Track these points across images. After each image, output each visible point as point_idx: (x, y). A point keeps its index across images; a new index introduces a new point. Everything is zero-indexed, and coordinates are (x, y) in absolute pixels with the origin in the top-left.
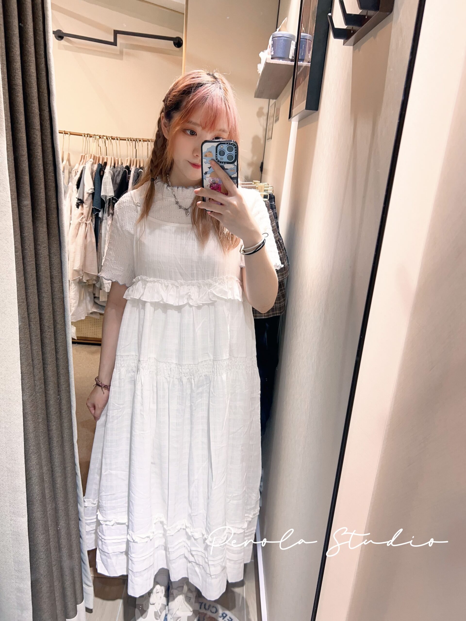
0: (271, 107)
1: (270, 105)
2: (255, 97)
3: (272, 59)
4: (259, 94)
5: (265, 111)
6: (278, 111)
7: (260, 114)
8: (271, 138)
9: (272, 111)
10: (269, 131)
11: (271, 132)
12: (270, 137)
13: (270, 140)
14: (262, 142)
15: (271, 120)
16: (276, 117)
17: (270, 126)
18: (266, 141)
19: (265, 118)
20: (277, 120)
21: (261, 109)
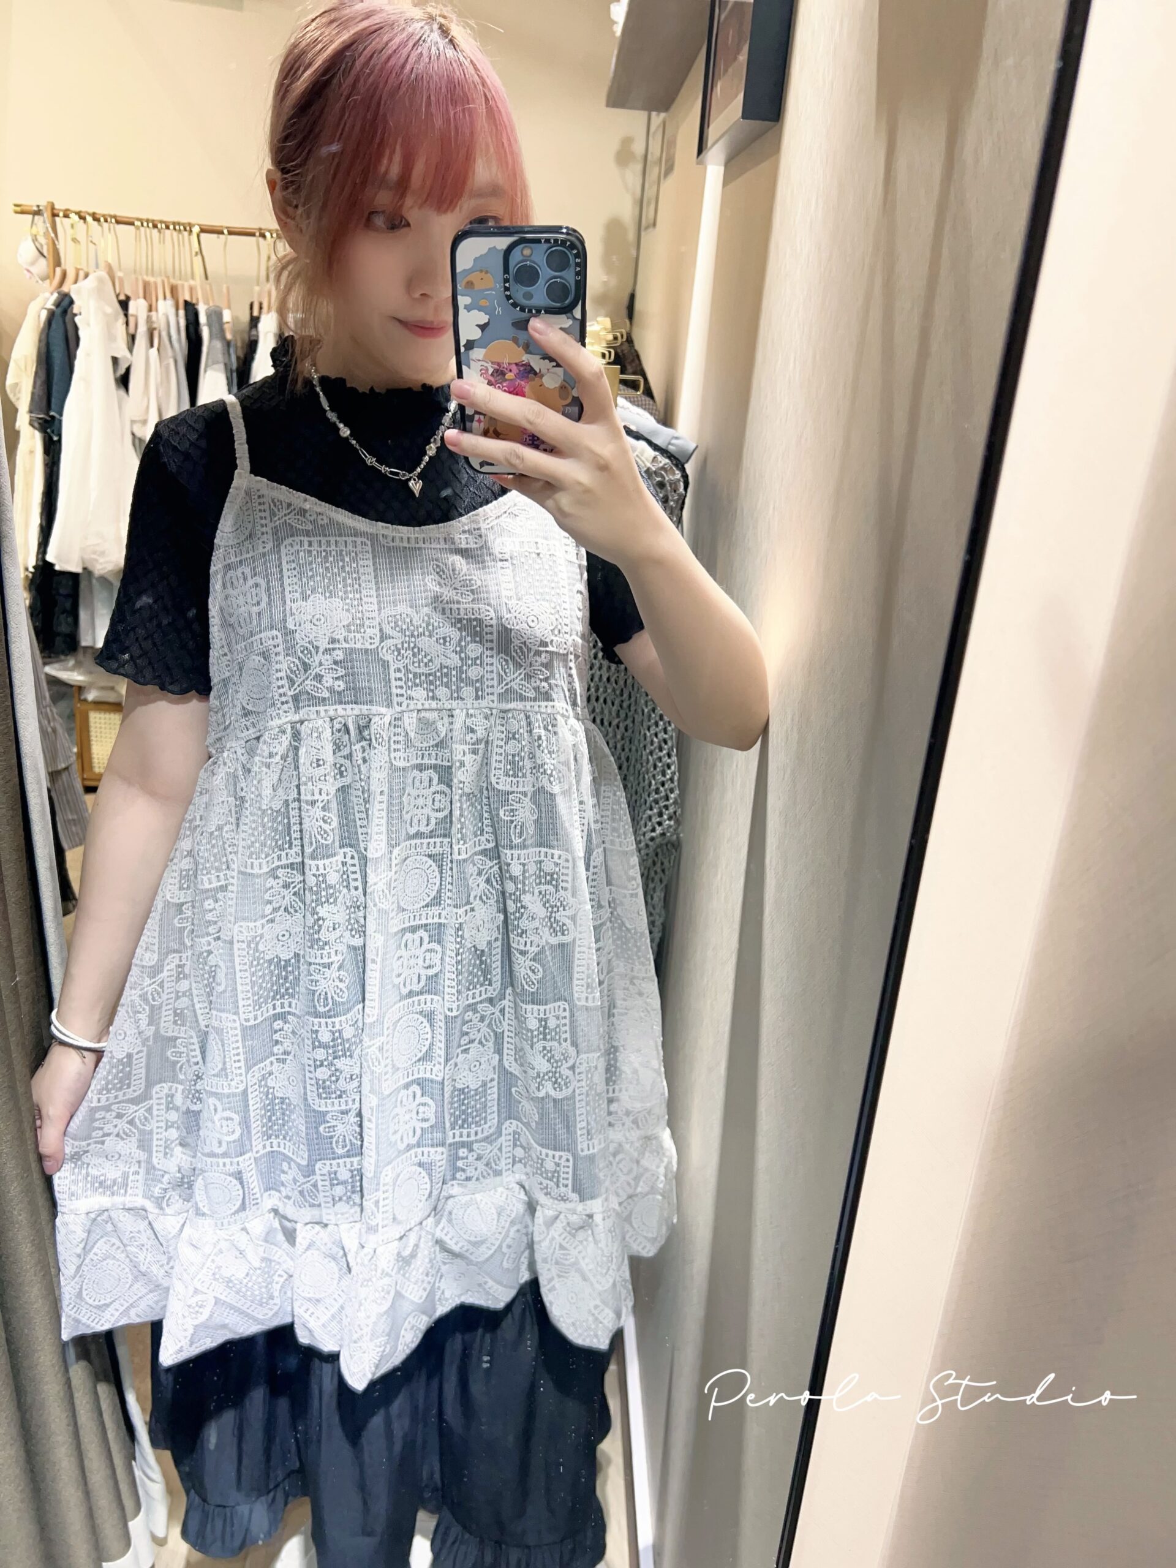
0: (655, 133)
1: (652, 129)
2: (608, 105)
4: (618, 98)
5: (639, 148)
6: (668, 145)
7: (623, 157)
8: (654, 224)
9: (655, 149)
10: (649, 203)
11: (652, 207)
12: (652, 221)
13: (651, 229)
14: (631, 236)
15: (654, 172)
16: (667, 161)
17: (650, 192)
18: (643, 233)
19: (639, 167)
20: (669, 169)
21: (627, 142)
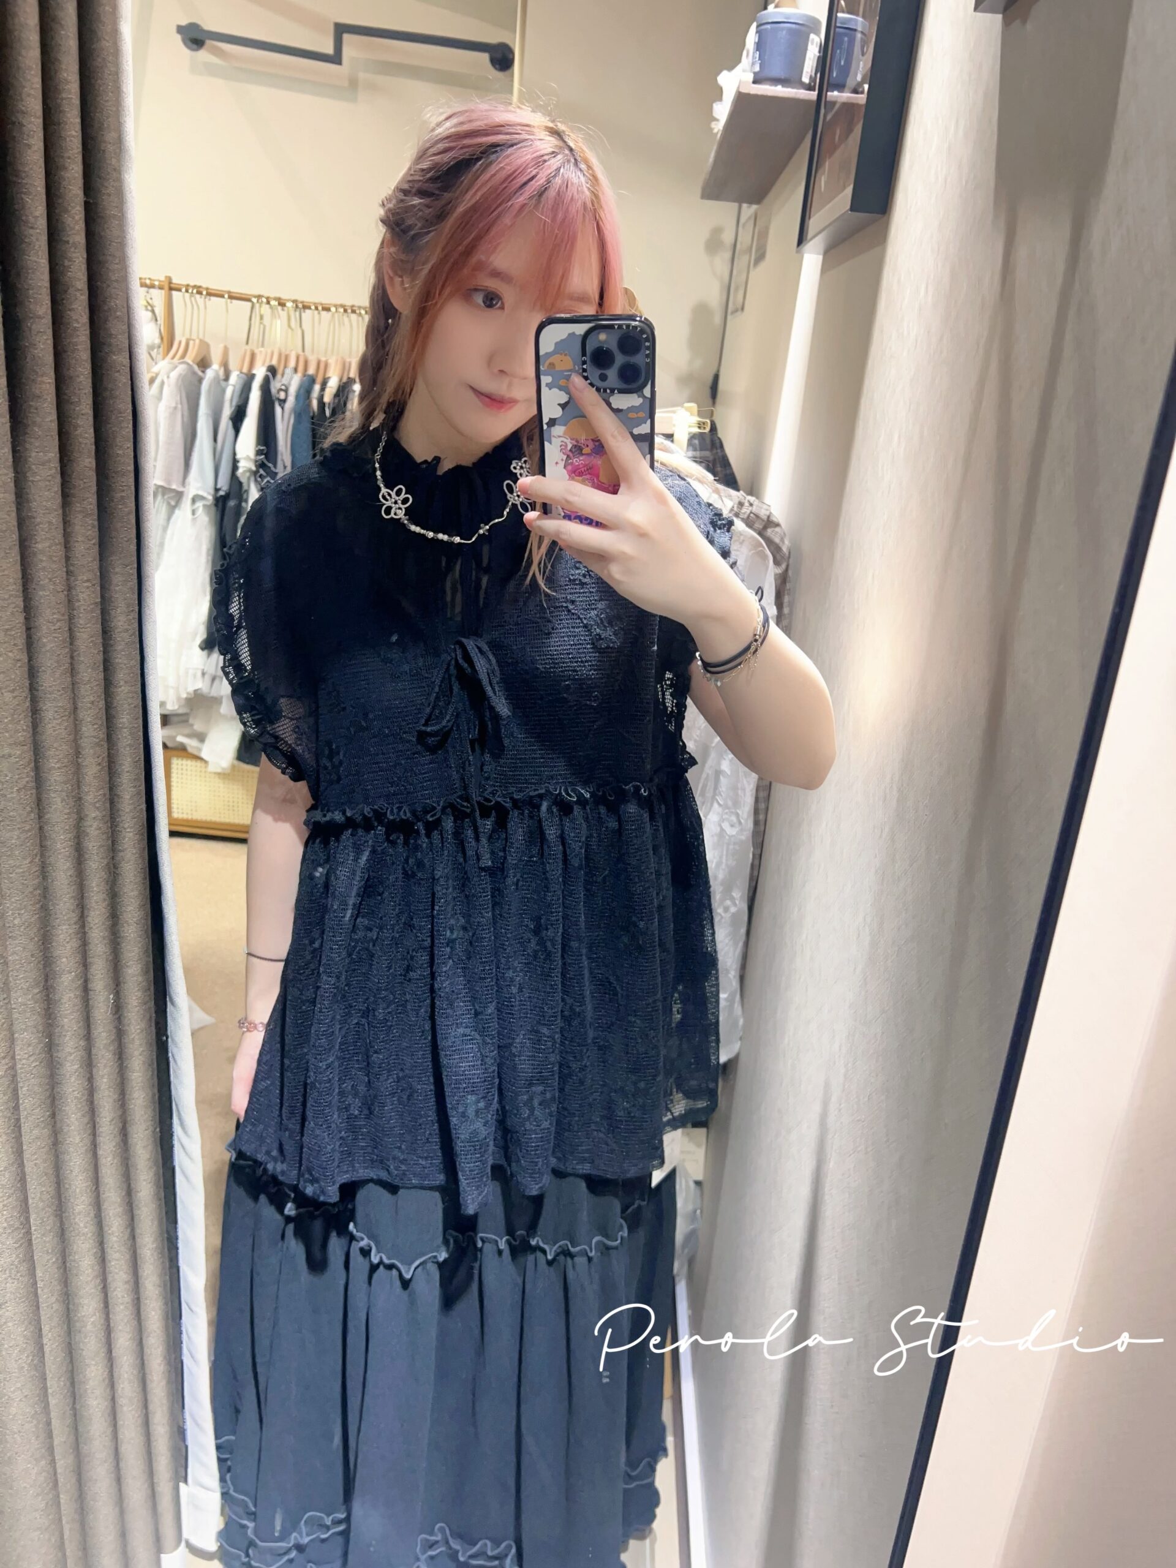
0: (744, 225)
1: (742, 220)
2: (703, 197)
3: (754, 82)
4: (713, 190)
5: (728, 236)
7: (713, 245)
8: (742, 309)
9: (745, 239)
10: (736, 291)
11: (740, 293)
12: (739, 306)
13: (739, 313)
14: (717, 320)
15: (742, 262)
16: (757, 250)
17: (738, 280)
18: (729, 316)
19: (728, 255)
20: (760, 258)
21: (717, 231)
